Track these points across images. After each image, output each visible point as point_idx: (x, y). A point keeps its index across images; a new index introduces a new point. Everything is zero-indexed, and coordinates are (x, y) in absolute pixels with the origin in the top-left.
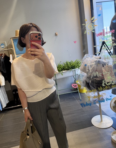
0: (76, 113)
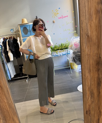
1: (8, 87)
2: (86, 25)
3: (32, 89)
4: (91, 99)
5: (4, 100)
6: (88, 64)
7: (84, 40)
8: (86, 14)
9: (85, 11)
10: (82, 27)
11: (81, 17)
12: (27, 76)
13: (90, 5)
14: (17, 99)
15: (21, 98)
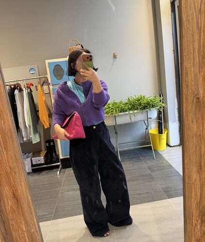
0: (140, 180)
1: (30, 198)
2: (195, 78)
3: (69, 191)
4: (201, 226)
5: (19, 226)
6: (197, 155)
7: (190, 106)
8: (195, 56)
9: (193, 49)
10: (187, 80)
11: (184, 61)
12: (59, 164)
13: (204, 38)
14: (38, 214)
15: (47, 212)
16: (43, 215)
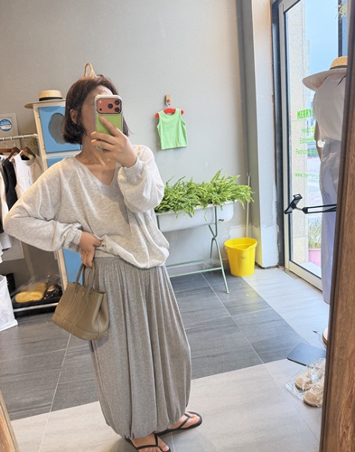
0: (212, 329)
14: (23, 401)
15: (41, 395)
16: (33, 403)
